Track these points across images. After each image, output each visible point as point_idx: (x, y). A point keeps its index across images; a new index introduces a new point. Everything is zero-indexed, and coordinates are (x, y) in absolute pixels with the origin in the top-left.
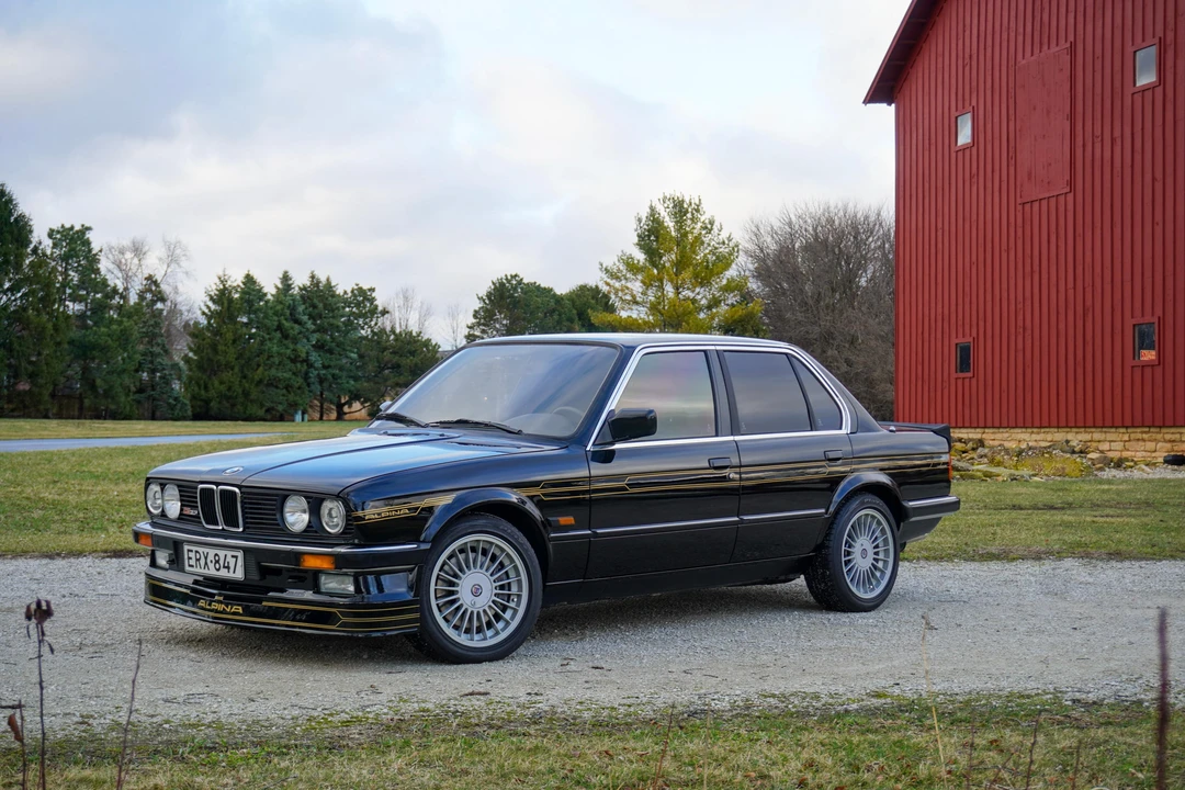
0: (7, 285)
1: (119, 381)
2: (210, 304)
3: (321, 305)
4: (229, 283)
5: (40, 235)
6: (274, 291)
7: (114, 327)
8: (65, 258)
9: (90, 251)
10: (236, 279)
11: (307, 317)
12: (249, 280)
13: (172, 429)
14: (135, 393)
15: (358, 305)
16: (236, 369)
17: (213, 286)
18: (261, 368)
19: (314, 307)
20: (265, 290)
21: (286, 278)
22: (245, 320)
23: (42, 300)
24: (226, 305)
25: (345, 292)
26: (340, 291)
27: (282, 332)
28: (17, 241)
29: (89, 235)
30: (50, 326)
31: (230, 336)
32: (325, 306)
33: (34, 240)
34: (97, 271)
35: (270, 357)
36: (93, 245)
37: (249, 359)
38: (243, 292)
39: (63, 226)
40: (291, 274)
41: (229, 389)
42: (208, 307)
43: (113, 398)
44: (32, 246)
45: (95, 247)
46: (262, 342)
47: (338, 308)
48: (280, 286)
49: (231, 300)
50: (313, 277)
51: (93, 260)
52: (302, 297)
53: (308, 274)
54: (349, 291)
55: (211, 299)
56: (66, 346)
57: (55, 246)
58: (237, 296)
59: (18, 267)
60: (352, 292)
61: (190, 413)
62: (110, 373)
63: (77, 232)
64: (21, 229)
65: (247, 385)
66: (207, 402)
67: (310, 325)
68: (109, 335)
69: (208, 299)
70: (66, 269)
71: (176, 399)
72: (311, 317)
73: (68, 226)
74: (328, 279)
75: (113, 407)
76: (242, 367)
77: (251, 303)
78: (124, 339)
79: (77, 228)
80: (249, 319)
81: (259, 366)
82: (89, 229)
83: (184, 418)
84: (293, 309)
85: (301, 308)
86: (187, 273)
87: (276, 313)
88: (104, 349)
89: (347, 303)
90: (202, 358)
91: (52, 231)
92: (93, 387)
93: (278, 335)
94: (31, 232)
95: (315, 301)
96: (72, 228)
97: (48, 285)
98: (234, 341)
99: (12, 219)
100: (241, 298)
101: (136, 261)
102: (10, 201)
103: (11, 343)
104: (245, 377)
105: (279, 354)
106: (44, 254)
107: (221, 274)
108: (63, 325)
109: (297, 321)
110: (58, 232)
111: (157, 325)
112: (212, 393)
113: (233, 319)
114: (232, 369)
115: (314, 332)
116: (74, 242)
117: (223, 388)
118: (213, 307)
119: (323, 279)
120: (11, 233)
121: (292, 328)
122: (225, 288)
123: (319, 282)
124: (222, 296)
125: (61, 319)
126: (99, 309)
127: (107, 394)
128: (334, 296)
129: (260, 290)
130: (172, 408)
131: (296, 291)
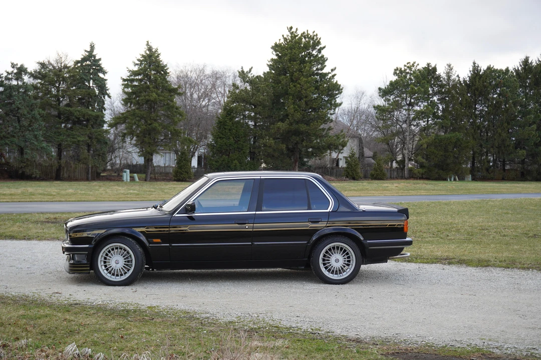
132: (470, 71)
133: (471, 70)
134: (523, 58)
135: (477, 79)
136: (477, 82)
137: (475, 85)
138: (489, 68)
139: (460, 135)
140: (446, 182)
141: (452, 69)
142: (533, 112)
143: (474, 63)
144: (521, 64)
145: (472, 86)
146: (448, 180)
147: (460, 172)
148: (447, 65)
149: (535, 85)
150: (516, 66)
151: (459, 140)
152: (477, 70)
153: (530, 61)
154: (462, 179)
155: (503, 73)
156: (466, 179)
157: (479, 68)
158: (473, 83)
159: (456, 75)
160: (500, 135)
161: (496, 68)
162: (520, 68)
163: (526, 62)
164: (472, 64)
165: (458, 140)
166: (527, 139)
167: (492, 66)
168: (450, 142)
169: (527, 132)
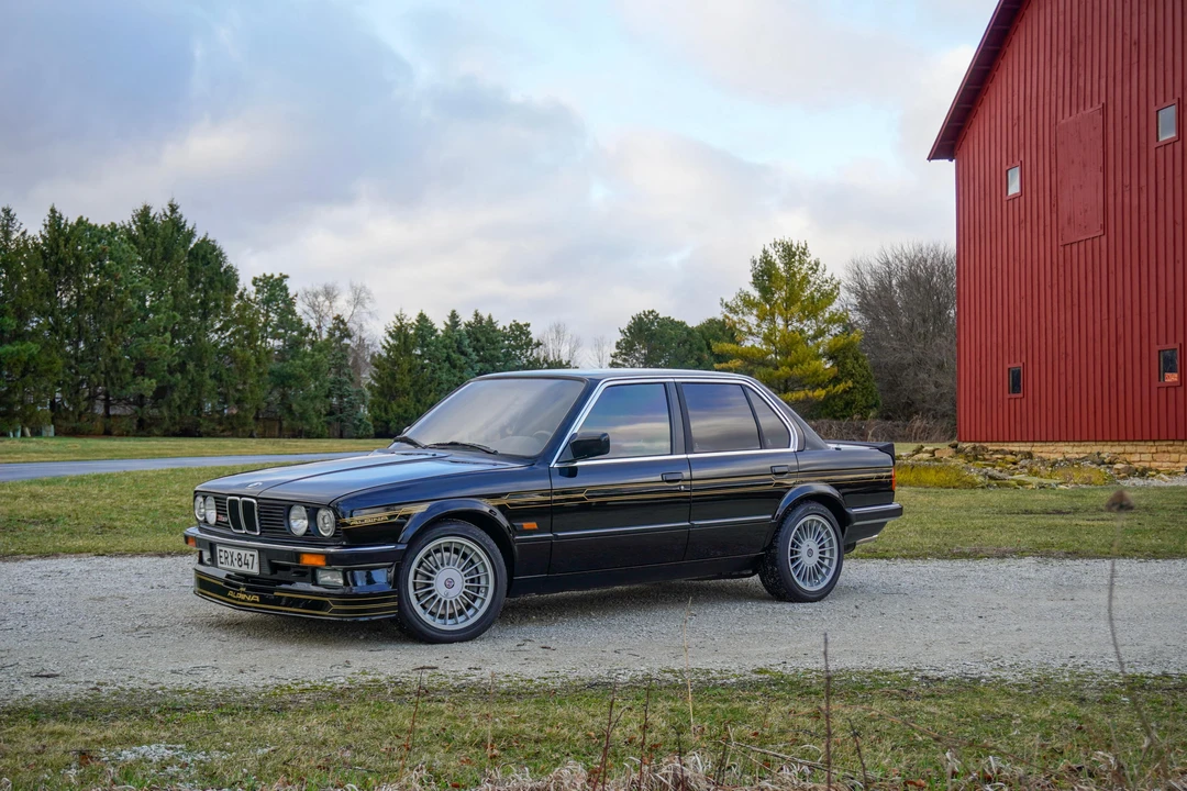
0: (218, 326)
1: (312, 406)
2: (389, 339)
3: (483, 339)
4: (405, 321)
5: (245, 283)
6: (443, 328)
7: (307, 360)
8: (267, 302)
9: (287, 295)
10: (412, 317)
11: (471, 349)
12: (422, 318)
13: (353, 446)
14: (326, 415)
15: (515, 338)
16: (412, 394)
17: (392, 323)
18: (432, 394)
19: (478, 340)
20: (436, 327)
21: (454, 316)
22: (419, 352)
23: (247, 337)
24: (402, 340)
25: (505, 328)
26: (500, 327)
27: (450, 363)
28: (226, 288)
29: (286, 282)
30: (253, 359)
31: (406, 366)
32: (487, 339)
33: (240, 287)
34: (293, 313)
35: (439, 384)
36: (289, 291)
37: (423, 385)
38: (417, 329)
39: (264, 275)
40: (458, 313)
41: (406, 412)
42: (388, 342)
43: (307, 420)
44: (238, 292)
45: (291, 292)
46: (433, 372)
47: (498, 342)
48: (449, 323)
49: (407, 336)
50: (477, 315)
51: (290, 303)
52: (468, 332)
53: (473, 313)
54: (508, 327)
55: (390, 334)
56: (267, 376)
57: (258, 292)
58: (412, 332)
59: (227, 310)
60: (511, 327)
61: (372, 432)
62: (304, 399)
63: (276, 280)
64: (228, 280)
65: (420, 408)
66: (387, 423)
67: (474, 356)
68: (303, 367)
69: (387, 335)
70: (268, 311)
71: (360, 420)
72: (475, 349)
73: (268, 275)
74: (490, 317)
75: (307, 428)
76: (416, 393)
77: (423, 338)
78: (315, 370)
79: (277, 276)
80: (422, 351)
81: (430, 391)
82: (286, 277)
83: (368, 437)
84: (460, 343)
85: (467, 342)
86: (370, 313)
87: (445, 347)
88: (298, 378)
89: (506, 337)
90: (382, 385)
91: (256, 279)
92: (290, 409)
93: (447, 365)
94: (237, 280)
95: (479, 335)
96: (272, 276)
97: (252, 324)
98: (410, 371)
99: (222, 270)
100: (415, 334)
101: (327, 303)
102: (221, 254)
103: (220, 374)
104: (419, 401)
105: (447, 381)
106: (249, 299)
107: (398, 313)
108: (264, 359)
109: (464, 353)
110: (261, 280)
111: (344, 357)
112: (391, 415)
113: (408, 352)
114: (408, 394)
115: (478, 362)
116: (274, 287)
117: (400, 411)
118: (392, 342)
119: (486, 317)
120: (221, 282)
121: (459, 359)
122: (402, 326)
123: (482, 319)
124: (400, 332)
125: (263, 354)
126: (295, 344)
127: (303, 417)
128: (495, 331)
129: (431, 327)
130: (357, 428)
131: (462, 327)
132: (46, 226)
133: (47, 223)
134: (140, 207)
135: (62, 243)
136: (62, 247)
137: (57, 254)
138: (80, 221)
139: (34, 348)
140: (6, 439)
141: (12, 220)
142: (163, 310)
143: (53, 211)
144: (136, 219)
145: (51, 255)
146: (9, 436)
147: (34, 419)
148: (4, 210)
149: (163, 259)
150: (126, 223)
151: (34, 358)
152: (59, 225)
153: (151, 215)
154: (37, 433)
155: (108, 233)
156: (44, 433)
157: (63, 222)
158: (52, 249)
159: (22, 230)
160: (110, 350)
161: (92, 222)
162: (134, 227)
163: (144, 216)
164: (49, 213)
165: (32, 357)
166: (156, 359)
167: (85, 219)
168: (18, 360)
169: (157, 345)
